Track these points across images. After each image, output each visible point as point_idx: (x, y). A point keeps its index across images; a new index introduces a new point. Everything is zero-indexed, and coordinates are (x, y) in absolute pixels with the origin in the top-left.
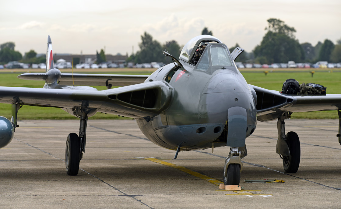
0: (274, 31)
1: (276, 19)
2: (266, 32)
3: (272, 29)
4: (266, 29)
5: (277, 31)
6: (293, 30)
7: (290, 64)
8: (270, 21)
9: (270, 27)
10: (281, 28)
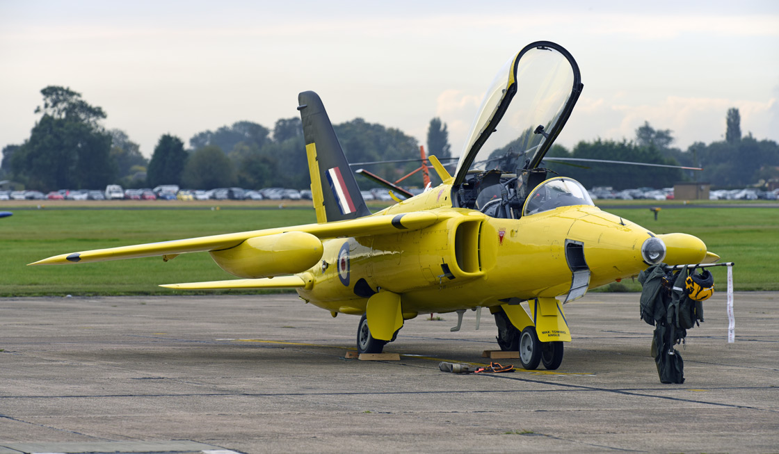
0: (56, 116)
1: (61, 89)
2: (39, 117)
3: (50, 112)
4: (38, 111)
5: (63, 115)
6: (98, 113)
7: (110, 192)
8: (47, 92)
9: (46, 106)
10: (71, 109)
